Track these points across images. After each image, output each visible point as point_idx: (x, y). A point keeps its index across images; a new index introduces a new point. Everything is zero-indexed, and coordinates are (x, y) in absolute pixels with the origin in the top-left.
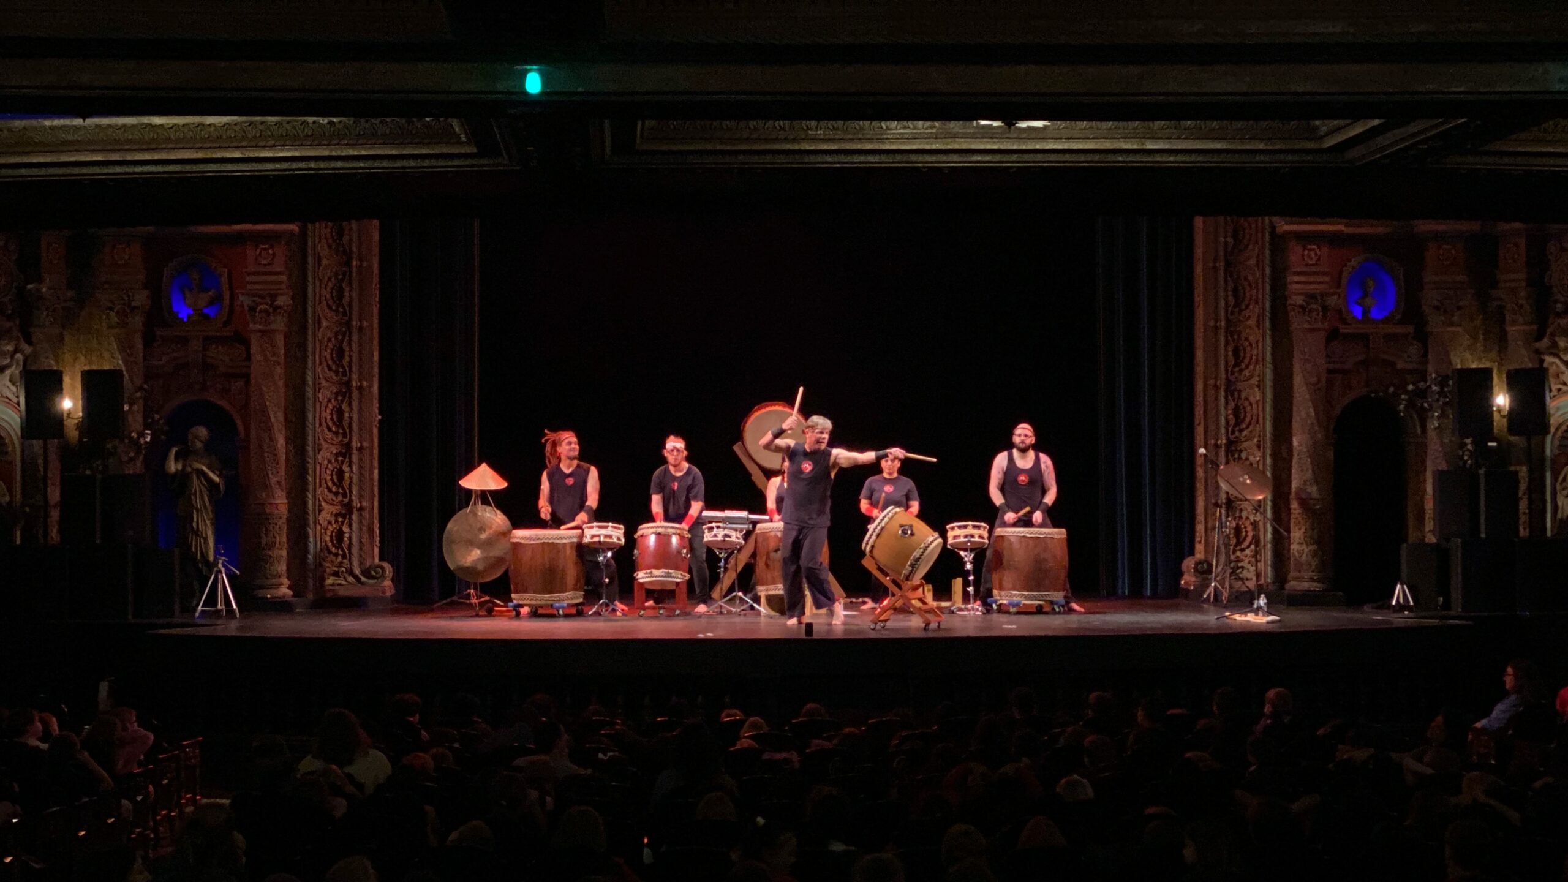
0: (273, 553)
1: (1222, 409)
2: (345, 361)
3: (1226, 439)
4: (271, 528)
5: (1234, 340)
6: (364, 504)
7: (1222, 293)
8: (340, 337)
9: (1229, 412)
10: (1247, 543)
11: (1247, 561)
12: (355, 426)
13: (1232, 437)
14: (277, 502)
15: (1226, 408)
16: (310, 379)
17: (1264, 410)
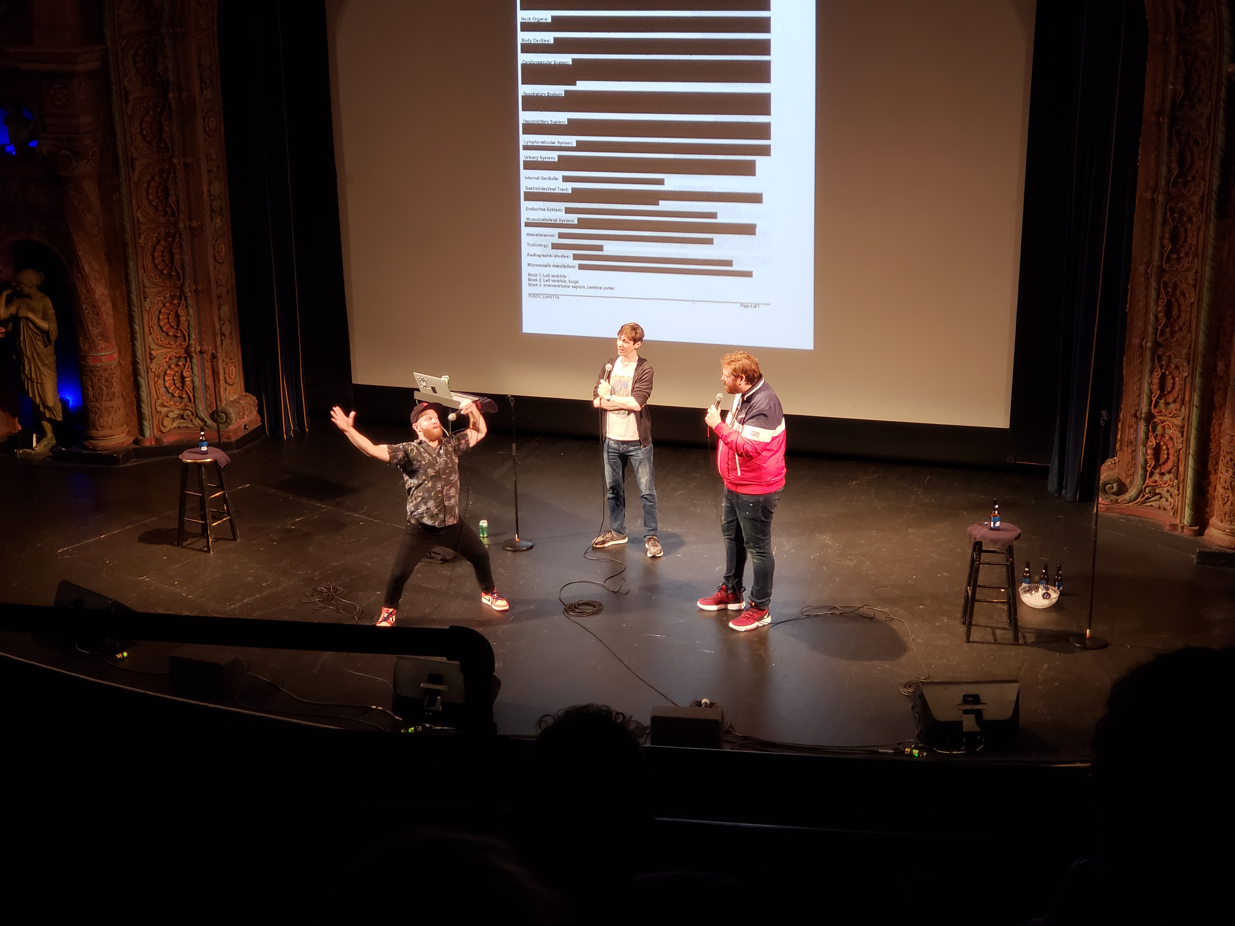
0: (101, 405)
1: (1152, 303)
2: (172, 199)
3: (1152, 342)
4: (97, 381)
5: (1173, 219)
6: (205, 347)
7: (1164, 158)
8: (165, 175)
9: (1160, 309)
10: (1166, 468)
11: (1165, 489)
12: (188, 268)
13: (1160, 340)
14: (100, 354)
15: (1156, 302)
16: (128, 227)
17: (1198, 317)
